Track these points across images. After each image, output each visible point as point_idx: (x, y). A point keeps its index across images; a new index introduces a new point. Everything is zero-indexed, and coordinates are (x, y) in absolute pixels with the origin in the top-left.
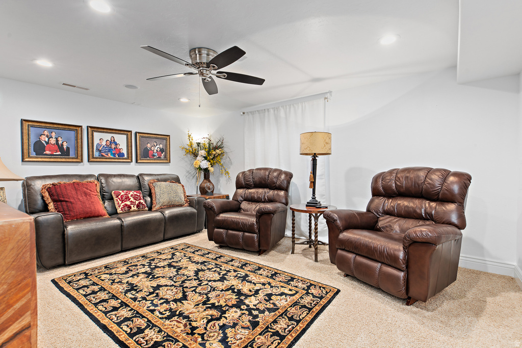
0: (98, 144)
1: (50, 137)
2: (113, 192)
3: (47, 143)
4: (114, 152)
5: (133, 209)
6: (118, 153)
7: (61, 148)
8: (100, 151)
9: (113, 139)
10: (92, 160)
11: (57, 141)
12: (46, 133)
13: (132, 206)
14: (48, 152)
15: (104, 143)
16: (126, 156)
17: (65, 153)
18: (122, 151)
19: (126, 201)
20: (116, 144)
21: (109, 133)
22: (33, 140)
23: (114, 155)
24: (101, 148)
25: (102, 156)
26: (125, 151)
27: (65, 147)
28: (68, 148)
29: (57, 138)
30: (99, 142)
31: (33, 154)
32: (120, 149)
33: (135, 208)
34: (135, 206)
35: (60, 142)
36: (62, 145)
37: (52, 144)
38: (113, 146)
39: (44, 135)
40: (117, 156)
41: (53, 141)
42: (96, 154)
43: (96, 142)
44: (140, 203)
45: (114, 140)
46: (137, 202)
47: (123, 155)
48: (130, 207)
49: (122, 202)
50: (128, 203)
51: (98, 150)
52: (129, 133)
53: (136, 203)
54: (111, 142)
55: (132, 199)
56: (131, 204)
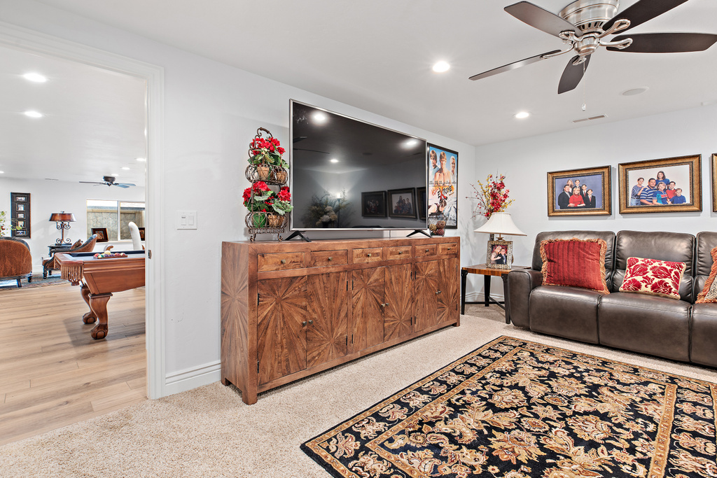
0: (636, 187)
1: (573, 187)
2: (629, 258)
3: (571, 194)
4: (664, 195)
5: (643, 289)
6: (672, 197)
7: (585, 198)
8: (639, 197)
9: (661, 176)
10: (625, 211)
11: (581, 190)
12: (570, 183)
13: (643, 285)
14: (571, 205)
15: (645, 184)
16: (688, 201)
17: (590, 204)
18: (679, 194)
19: (637, 275)
20: (668, 183)
21: (656, 166)
22: (558, 192)
23: (664, 200)
24: (641, 192)
25: (642, 203)
26: (686, 194)
27: (590, 196)
28: (593, 198)
29: (581, 188)
30: (636, 183)
31: (558, 208)
32: (676, 190)
33: (649, 289)
34: (649, 286)
35: (584, 191)
36: (587, 194)
37: (576, 195)
38: (662, 187)
39: (568, 185)
40: (670, 203)
41: (577, 191)
42: (632, 202)
43: (632, 183)
44: (661, 283)
45: (664, 177)
46: (656, 280)
47: (683, 199)
48: (639, 286)
49: (631, 276)
50: (639, 279)
51: (635, 195)
52: (695, 161)
53: (654, 282)
54: (657, 182)
55: (650, 274)
56: (642, 282)
